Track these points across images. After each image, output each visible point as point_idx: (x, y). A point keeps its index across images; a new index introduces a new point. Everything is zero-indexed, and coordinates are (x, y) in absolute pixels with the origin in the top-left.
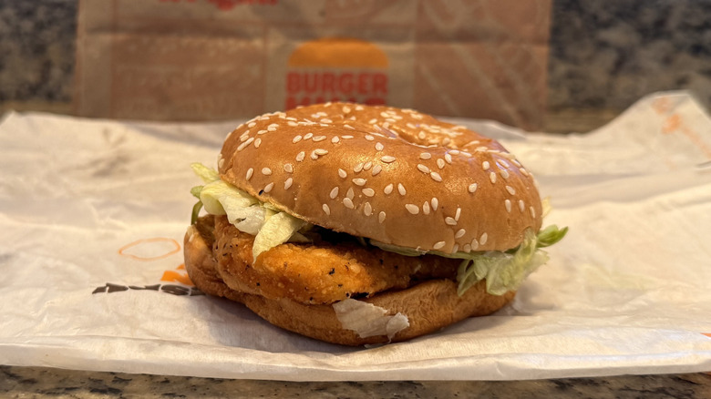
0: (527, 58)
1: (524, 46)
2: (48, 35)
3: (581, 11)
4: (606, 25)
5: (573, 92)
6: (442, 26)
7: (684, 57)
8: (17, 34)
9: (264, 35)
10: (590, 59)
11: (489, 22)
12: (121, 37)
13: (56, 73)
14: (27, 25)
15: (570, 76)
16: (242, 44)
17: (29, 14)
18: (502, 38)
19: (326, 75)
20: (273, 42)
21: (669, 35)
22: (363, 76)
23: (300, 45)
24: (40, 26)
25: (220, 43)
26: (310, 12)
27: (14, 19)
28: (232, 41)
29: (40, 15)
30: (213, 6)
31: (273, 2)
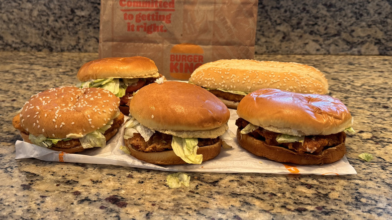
0: (248, 50)
2: (79, 28)
3: (270, 19)
4: (279, 24)
5: (267, 48)
6: (221, 40)
7: (307, 35)
8: (67, 27)
9: (162, 42)
10: (274, 36)
11: (236, 39)
12: (115, 43)
13: (82, 41)
14: (71, 24)
15: (266, 42)
16: (155, 45)
17: (72, 20)
18: (240, 44)
19: (183, 56)
20: (166, 45)
21: (302, 28)
22: (195, 56)
23: (175, 45)
24: (75, 25)
25: (148, 45)
26: (178, 35)
27: (66, 22)
28: (152, 44)
29: (75, 20)
30: (145, 33)
31: (165, 31)
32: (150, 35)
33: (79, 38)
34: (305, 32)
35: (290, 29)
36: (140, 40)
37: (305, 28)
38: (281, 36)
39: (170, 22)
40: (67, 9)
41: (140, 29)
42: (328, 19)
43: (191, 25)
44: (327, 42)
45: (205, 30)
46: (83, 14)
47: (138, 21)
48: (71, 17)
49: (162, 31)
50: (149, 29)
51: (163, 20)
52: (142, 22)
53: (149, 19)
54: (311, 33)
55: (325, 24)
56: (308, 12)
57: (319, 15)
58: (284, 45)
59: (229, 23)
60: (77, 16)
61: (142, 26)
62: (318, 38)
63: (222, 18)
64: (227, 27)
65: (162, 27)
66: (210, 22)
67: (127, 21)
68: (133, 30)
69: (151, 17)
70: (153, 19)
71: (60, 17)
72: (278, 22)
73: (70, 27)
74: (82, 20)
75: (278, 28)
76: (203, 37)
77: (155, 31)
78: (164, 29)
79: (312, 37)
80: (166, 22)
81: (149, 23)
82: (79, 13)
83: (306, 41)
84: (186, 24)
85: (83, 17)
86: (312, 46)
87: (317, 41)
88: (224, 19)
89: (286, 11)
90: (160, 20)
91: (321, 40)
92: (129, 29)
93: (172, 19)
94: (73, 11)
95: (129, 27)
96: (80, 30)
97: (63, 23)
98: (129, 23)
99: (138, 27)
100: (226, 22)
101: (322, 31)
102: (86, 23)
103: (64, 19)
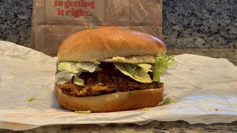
0: (158, 29)
1: (157, 26)
2: (20, 28)
4: (175, 25)
6: (136, 22)
7: (196, 33)
8: (11, 28)
11: (148, 21)
12: (46, 26)
13: (22, 39)
14: (14, 26)
15: (166, 38)
17: (15, 23)
18: (152, 25)
20: (91, 27)
21: (192, 28)
24: (17, 26)
25: (76, 27)
26: (101, 18)
27: (10, 24)
28: (79, 26)
29: (18, 23)
30: (73, 17)
31: (90, 15)
32: (77, 19)
33: (20, 37)
34: (194, 31)
35: (183, 29)
36: (69, 23)
37: (194, 27)
38: (176, 34)
39: (94, 8)
40: (12, 14)
41: (69, 13)
42: (211, 21)
43: (111, 10)
44: (210, 38)
45: (123, 14)
46: (24, 17)
47: (67, 7)
48: (14, 20)
49: (87, 15)
50: (76, 14)
51: (88, 6)
52: (70, 8)
53: (76, 6)
54: (199, 31)
55: (209, 25)
56: (195, 15)
57: (204, 18)
58: (179, 40)
59: (142, 8)
60: (19, 19)
61: (70, 11)
62: (204, 35)
63: (136, 3)
64: (140, 11)
65: (87, 12)
66: (126, 7)
67: (58, 7)
68: (63, 15)
69: (78, 4)
70: (79, 6)
71: (6, 21)
72: (174, 23)
73: (13, 28)
74: (23, 22)
75: (174, 27)
76: (122, 19)
77: (81, 15)
78: (89, 13)
79: (199, 35)
80: (91, 8)
81: (76, 8)
82: (21, 17)
83: (195, 38)
84: (107, 10)
85: (24, 20)
86: (200, 41)
87: (203, 38)
88: (138, 4)
89: (179, 15)
90: (85, 6)
91: (206, 36)
92: (59, 14)
93: (95, 5)
94: (16, 16)
95: (59, 12)
96: (21, 30)
97: (8, 25)
98: (59, 9)
99: (67, 12)
100: (139, 7)
101: (206, 30)
102: (26, 24)
103: (9, 22)
